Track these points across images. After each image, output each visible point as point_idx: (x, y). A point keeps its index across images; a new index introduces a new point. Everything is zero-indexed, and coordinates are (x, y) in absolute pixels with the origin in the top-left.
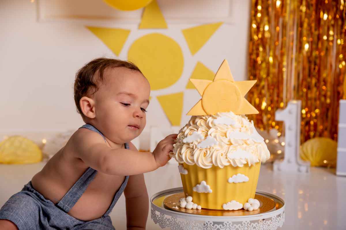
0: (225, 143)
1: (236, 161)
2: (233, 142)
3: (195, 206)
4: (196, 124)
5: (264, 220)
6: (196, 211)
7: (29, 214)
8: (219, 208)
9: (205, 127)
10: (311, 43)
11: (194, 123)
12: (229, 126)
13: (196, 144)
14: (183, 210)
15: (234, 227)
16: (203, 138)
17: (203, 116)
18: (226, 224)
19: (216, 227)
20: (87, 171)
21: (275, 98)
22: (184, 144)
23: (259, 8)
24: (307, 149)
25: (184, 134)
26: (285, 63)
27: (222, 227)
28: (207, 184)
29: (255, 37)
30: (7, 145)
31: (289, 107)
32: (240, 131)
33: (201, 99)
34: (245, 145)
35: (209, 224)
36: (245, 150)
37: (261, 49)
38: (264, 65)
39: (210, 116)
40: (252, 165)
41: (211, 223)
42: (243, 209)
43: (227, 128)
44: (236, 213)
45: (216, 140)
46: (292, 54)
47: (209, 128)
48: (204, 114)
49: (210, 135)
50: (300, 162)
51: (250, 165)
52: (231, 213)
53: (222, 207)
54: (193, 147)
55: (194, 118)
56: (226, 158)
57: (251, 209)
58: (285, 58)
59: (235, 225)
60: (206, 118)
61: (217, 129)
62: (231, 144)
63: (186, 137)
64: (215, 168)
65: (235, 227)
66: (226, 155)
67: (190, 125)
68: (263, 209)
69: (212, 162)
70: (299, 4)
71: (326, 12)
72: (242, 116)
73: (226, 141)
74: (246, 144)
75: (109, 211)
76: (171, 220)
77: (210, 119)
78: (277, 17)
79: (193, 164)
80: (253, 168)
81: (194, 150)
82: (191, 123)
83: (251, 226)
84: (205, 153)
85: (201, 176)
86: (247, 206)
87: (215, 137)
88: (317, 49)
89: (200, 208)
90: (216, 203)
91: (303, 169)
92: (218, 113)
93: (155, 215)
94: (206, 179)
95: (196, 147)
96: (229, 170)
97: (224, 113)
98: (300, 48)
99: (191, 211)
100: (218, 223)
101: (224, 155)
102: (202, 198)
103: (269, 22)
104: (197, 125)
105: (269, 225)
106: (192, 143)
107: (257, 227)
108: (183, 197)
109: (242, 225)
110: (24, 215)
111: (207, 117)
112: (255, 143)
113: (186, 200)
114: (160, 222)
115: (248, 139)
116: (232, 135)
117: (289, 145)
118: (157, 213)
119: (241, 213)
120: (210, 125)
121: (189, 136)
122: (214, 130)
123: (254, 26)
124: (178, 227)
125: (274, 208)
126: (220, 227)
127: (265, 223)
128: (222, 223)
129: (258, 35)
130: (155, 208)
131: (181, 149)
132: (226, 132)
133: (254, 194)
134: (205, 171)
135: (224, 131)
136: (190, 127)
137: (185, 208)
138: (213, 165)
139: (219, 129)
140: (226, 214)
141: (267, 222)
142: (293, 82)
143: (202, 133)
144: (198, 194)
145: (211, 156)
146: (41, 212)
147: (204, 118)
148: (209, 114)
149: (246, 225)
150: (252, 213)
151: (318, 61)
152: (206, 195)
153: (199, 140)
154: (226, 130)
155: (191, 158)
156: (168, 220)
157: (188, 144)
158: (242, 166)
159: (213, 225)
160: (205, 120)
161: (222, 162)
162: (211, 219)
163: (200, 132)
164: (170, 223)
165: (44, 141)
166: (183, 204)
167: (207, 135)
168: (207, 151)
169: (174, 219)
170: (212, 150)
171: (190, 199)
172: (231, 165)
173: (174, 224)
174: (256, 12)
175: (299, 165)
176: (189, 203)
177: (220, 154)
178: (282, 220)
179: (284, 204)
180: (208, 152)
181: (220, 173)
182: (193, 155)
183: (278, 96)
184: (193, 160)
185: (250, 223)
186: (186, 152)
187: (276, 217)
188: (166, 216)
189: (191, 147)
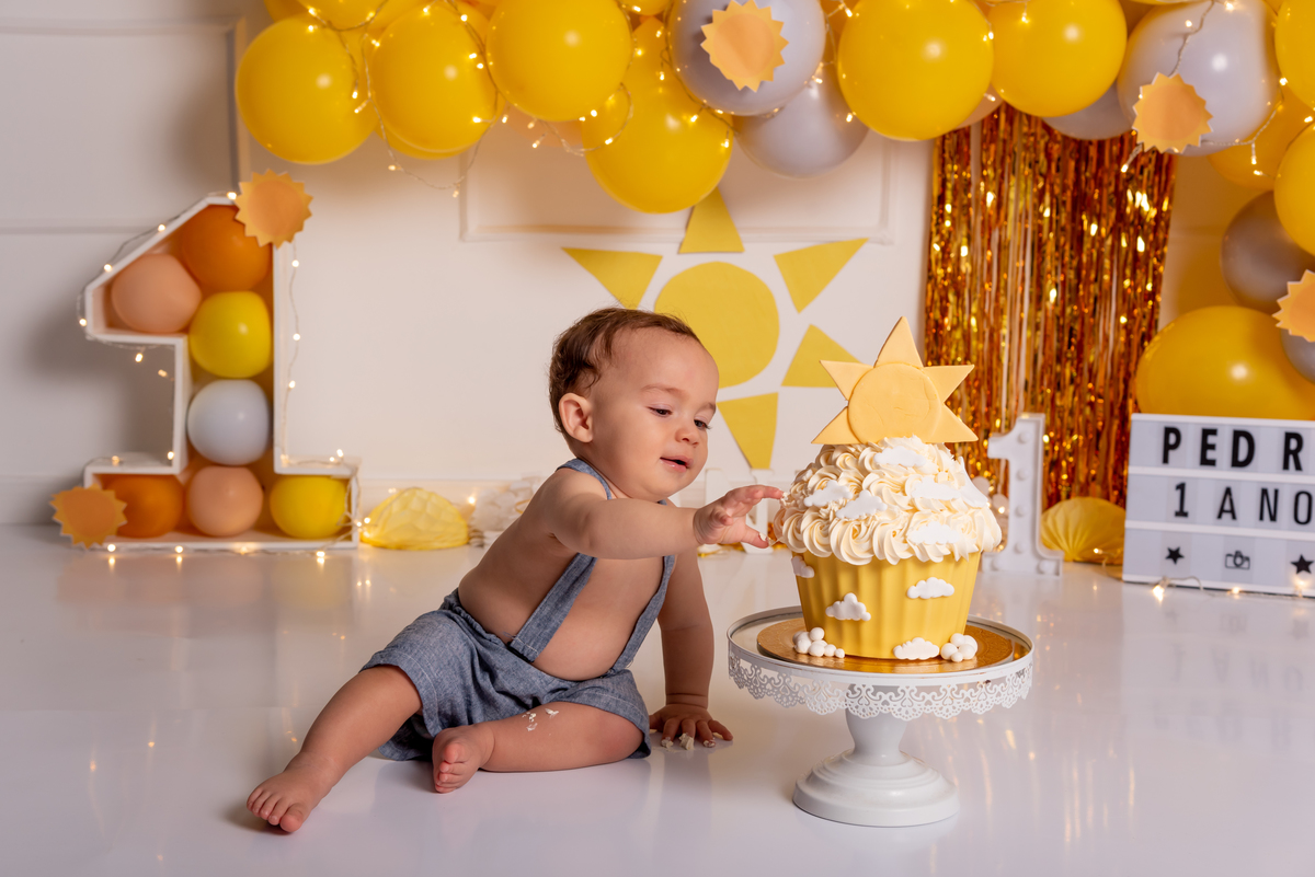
0: (901, 507)
1: (926, 547)
2: (919, 506)
3: (831, 650)
4: (834, 463)
5: (988, 682)
6: (831, 660)
7: (446, 663)
8: (886, 655)
9: (856, 470)
10: (1062, 286)
11: (830, 462)
12: (911, 470)
13: (836, 509)
14: (804, 659)
15: (920, 698)
16: (851, 495)
17: (850, 445)
18: (902, 691)
19: (880, 697)
20: (570, 568)
21: (984, 409)
22: (807, 508)
23: (948, 208)
24: (1054, 523)
25: (805, 487)
26: (1005, 331)
27: (894, 698)
28: (859, 601)
29: (940, 272)
30: (396, 508)
31: (1018, 428)
32: (936, 481)
33: (847, 407)
34: (946, 513)
35: (864, 690)
36: (948, 523)
37: (952, 297)
38: (958, 335)
39: (867, 445)
40: (961, 558)
41: (869, 690)
42: (939, 658)
43: (907, 475)
44: (925, 666)
45: (880, 501)
46: (1022, 311)
47: (865, 472)
48: (853, 440)
49: (868, 488)
50: (1042, 551)
51: (957, 558)
52: (912, 667)
53: (893, 652)
54: (828, 515)
55: (828, 450)
56: (905, 542)
57: (958, 658)
58: (1005, 321)
59: (923, 694)
60: (857, 450)
61: (882, 475)
62: (915, 510)
63: (812, 492)
64: (878, 565)
65: (924, 697)
66: (904, 535)
67: (820, 467)
68: (986, 658)
69: (871, 551)
70: (1036, 201)
71: (1095, 219)
72: (940, 447)
73: (904, 502)
74: (949, 509)
75: (624, 657)
76: (777, 681)
77: (866, 453)
78: (987, 227)
79: (828, 554)
80: (964, 565)
81: (829, 523)
82: (822, 462)
83: (960, 696)
84: (855, 531)
85: (844, 581)
86: (949, 651)
87: (879, 494)
88: (1076, 300)
89: (841, 654)
90: (878, 643)
91: (1049, 567)
92: (886, 439)
93: (739, 670)
94: (856, 588)
95: (835, 517)
96: (911, 569)
97: (898, 439)
98: (1039, 298)
99: (820, 662)
100: (886, 689)
101: (899, 534)
102: (848, 631)
103: (970, 239)
104: (836, 467)
105: (999, 694)
106: (826, 507)
107: (972, 699)
108: (800, 629)
109: (939, 694)
110: (435, 664)
111: (859, 449)
112: (969, 507)
113: (809, 636)
114: (751, 684)
115: (953, 500)
116: (918, 489)
117: (1018, 514)
118: (745, 664)
119: (935, 666)
120: (867, 466)
121: (818, 492)
122: (877, 477)
123: (937, 248)
124: (793, 697)
125: (1008, 655)
126: (891, 697)
127: (991, 688)
128: (894, 689)
129: (945, 268)
130: (737, 652)
131: (799, 520)
132: (905, 482)
133: (963, 624)
134: (854, 570)
135: (900, 480)
136: (820, 471)
137: (808, 654)
138: (874, 557)
139: (887, 475)
140: (901, 668)
141: (995, 686)
142: (1024, 373)
143: (847, 485)
144: (838, 624)
145: (871, 538)
146: (476, 660)
147: (853, 450)
148: (864, 441)
149: (949, 694)
150: (959, 667)
151: (1077, 327)
152: (857, 624)
153: (841, 501)
154: (904, 477)
155: (824, 541)
156: (770, 681)
157: (817, 509)
158: (941, 559)
159: (874, 694)
160: (856, 456)
161: (896, 551)
162: (866, 679)
163: (845, 482)
164: (774, 687)
165: (472, 500)
166: (804, 645)
167: (859, 490)
168: (860, 526)
169: (784, 678)
170: (873, 524)
171: (819, 633)
172: (914, 558)
173: (784, 690)
174: (942, 217)
175: (1041, 558)
176: (817, 643)
177: (889, 533)
178: (1027, 681)
179: (1030, 649)
180: (864, 528)
181: (889, 577)
182: (827, 535)
183: (989, 404)
184: (827, 547)
185: (956, 688)
186: (812, 528)
187: (1014, 675)
188: (765, 672)
189: (824, 515)
